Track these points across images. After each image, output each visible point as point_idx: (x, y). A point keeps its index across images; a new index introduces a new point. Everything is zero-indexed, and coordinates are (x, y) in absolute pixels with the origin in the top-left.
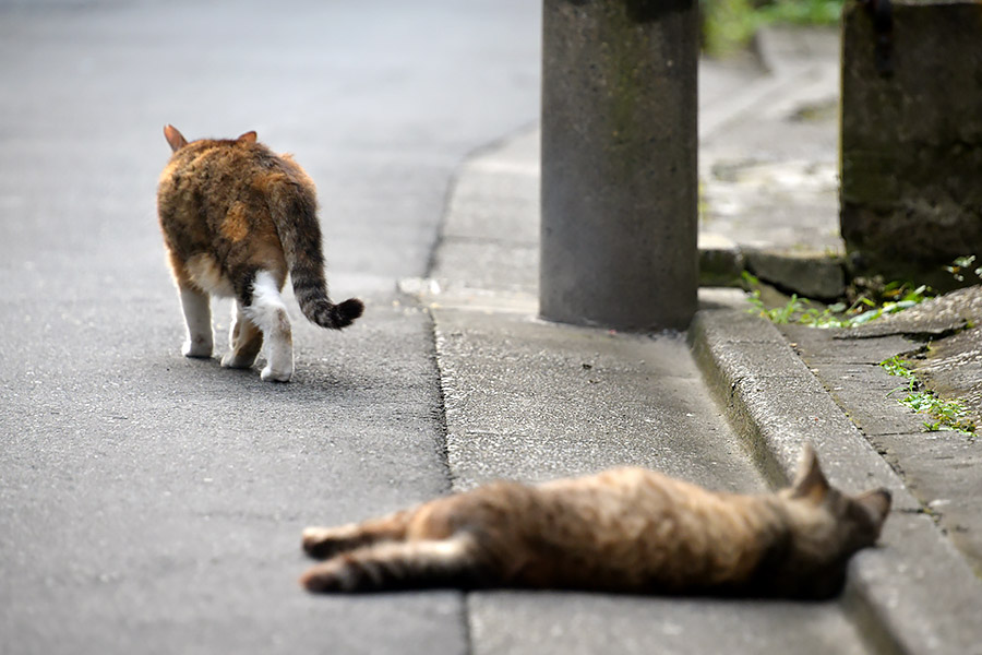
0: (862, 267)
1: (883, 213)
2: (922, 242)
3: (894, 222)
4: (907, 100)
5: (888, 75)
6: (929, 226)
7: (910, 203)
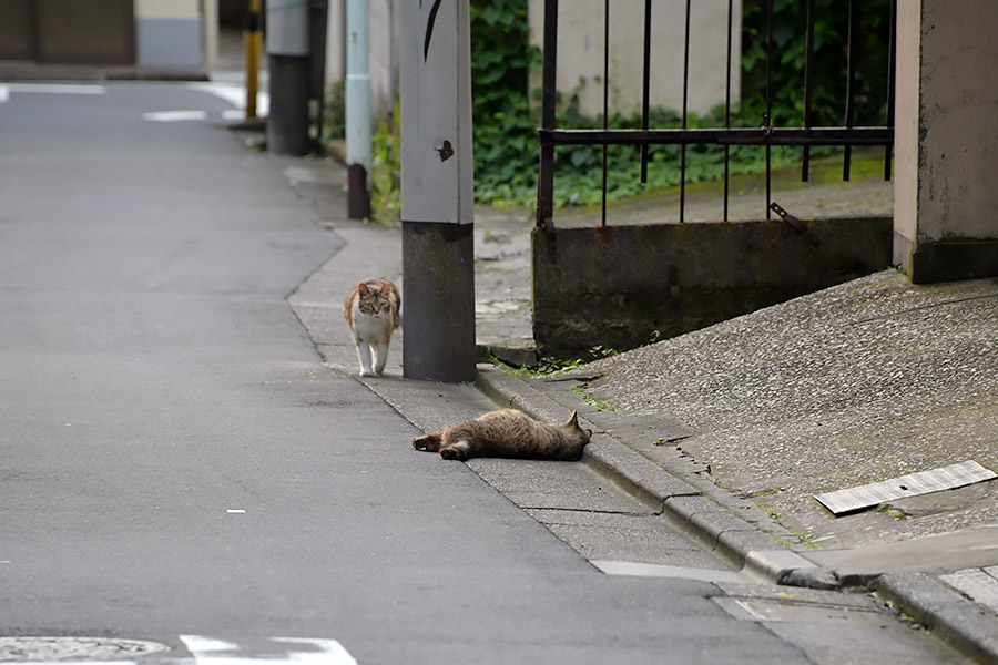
0: (545, 353)
1: (554, 327)
2: (572, 340)
3: (559, 331)
4: (564, 273)
5: (554, 262)
6: (576, 332)
7: (567, 323)
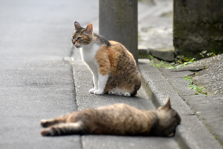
0: (179, 53)
1: (184, 40)
2: (194, 47)
3: (187, 42)
4: (190, 12)
5: (185, 6)
6: (195, 43)
7: (190, 37)
